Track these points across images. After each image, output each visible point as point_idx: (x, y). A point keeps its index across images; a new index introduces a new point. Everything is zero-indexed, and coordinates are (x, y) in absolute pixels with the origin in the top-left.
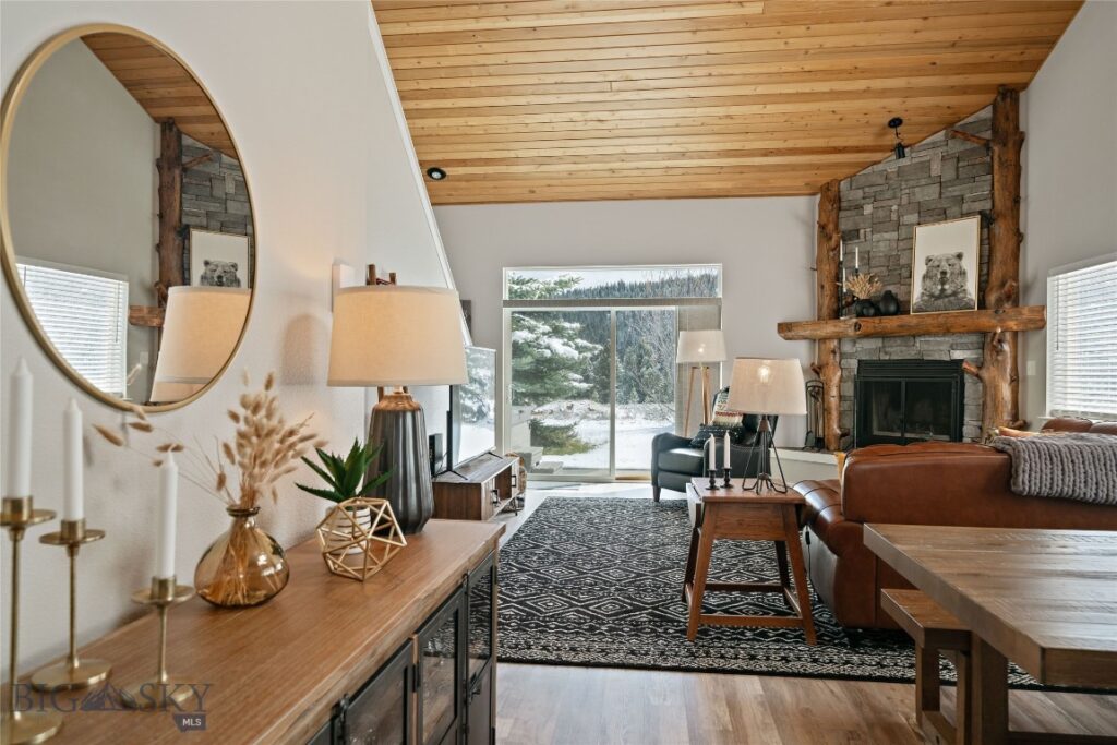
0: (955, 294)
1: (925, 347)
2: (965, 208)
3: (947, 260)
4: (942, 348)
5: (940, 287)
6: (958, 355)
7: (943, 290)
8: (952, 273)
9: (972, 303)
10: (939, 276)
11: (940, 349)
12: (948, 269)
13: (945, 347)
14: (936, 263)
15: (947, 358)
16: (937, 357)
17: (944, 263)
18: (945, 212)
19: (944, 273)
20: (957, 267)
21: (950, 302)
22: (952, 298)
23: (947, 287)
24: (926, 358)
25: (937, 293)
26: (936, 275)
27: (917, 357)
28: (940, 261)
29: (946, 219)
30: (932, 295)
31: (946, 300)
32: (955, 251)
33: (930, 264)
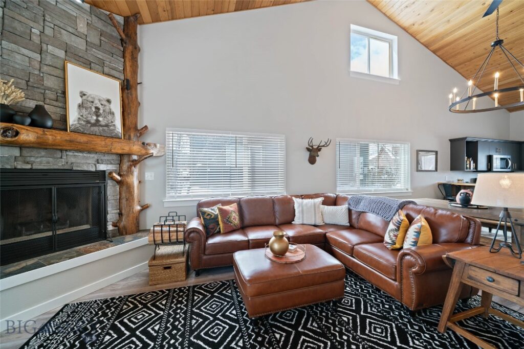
0: (107, 126)
1: (73, 160)
2: (106, 70)
3: (100, 100)
4: (88, 161)
5: (95, 118)
6: (102, 167)
7: (97, 121)
8: (104, 111)
9: (120, 135)
10: (94, 109)
11: (86, 163)
12: (100, 107)
13: (92, 161)
14: (91, 100)
15: (93, 169)
16: (85, 168)
17: (96, 101)
18: (90, 64)
19: (97, 108)
20: (108, 108)
21: (103, 130)
22: (105, 128)
23: (100, 119)
24: (75, 168)
25: (93, 121)
26: (91, 108)
27: (66, 167)
28: (94, 98)
29: (90, 69)
30: (88, 122)
31: (101, 128)
32: (105, 96)
33: (84, 97)
